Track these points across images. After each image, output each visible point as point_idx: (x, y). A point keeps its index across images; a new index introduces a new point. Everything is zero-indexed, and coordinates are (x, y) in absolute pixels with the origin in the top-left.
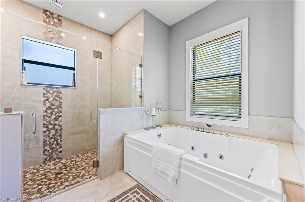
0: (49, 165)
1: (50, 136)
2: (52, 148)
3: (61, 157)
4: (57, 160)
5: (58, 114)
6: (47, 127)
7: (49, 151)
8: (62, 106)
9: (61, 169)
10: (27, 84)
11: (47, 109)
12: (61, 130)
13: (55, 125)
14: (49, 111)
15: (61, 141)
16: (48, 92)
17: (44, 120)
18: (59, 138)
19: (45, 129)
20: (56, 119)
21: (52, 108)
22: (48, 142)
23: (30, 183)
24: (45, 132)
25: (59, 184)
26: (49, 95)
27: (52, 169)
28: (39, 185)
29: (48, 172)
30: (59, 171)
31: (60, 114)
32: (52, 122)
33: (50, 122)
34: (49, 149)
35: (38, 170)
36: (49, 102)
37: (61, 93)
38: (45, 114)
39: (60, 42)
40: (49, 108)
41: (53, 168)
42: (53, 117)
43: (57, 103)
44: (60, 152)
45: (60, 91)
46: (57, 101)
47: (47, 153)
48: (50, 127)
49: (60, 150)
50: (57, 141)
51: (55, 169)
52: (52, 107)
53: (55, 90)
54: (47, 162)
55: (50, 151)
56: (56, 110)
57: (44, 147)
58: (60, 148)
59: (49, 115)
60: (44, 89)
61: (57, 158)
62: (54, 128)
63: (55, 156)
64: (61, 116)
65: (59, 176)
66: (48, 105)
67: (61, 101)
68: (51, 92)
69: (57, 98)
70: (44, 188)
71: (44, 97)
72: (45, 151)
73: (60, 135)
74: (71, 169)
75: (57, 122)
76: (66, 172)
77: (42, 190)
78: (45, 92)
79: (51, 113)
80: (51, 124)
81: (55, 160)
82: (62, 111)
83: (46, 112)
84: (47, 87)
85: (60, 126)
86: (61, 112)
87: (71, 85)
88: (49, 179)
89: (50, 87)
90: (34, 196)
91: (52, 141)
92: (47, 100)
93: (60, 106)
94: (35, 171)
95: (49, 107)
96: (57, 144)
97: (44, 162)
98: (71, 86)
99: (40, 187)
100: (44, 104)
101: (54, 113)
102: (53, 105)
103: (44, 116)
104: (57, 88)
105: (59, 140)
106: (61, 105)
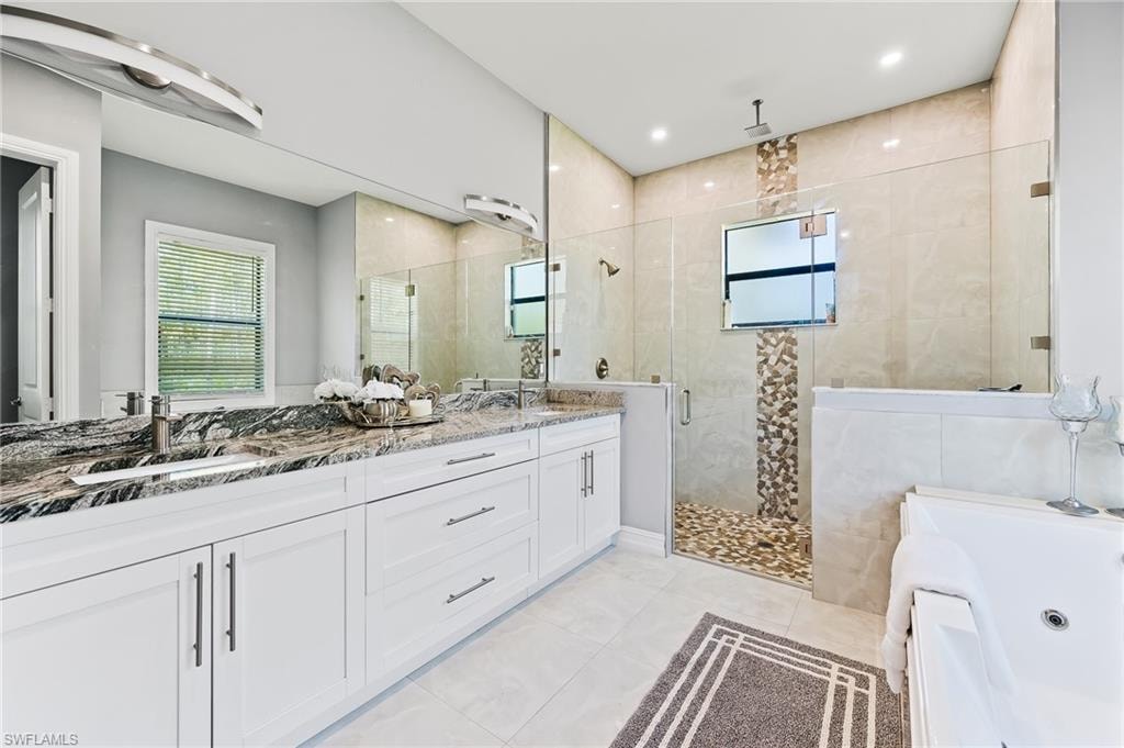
0: (765, 522)
1: (769, 453)
2: (775, 485)
3: (795, 515)
4: (786, 519)
5: (787, 399)
6: (765, 428)
7: (768, 488)
8: (799, 378)
9: (777, 539)
10: (730, 327)
11: (765, 384)
12: (795, 443)
13: (782, 426)
14: (769, 390)
15: (796, 472)
16: (766, 341)
17: (760, 410)
18: (790, 462)
19: (762, 433)
20: (784, 412)
21: (775, 383)
22: (766, 466)
23: (714, 534)
24: (760, 440)
25: (746, 560)
26: (769, 349)
27: (761, 532)
28: (721, 543)
29: (753, 533)
30: (770, 542)
31: (794, 400)
32: (775, 418)
33: (771, 417)
34: (768, 483)
35: (742, 521)
36: (770, 367)
37: (794, 342)
38: (761, 395)
39: (794, 205)
40: (770, 382)
41: (766, 530)
42: (778, 405)
43: (785, 371)
44: (794, 502)
45: (794, 336)
46: (786, 363)
47: (764, 491)
48: (772, 429)
49: (793, 495)
50: (787, 469)
51: (769, 532)
52: (775, 380)
53: (781, 335)
54: (764, 513)
55: (772, 490)
56: (784, 388)
57: (759, 476)
58: (795, 490)
59: (770, 399)
60: (759, 334)
61: (786, 513)
62: (779, 434)
63: (782, 509)
64: (795, 406)
65: (761, 549)
66: (767, 374)
67: (796, 363)
68: (773, 341)
69: (785, 357)
70: (724, 551)
71: (759, 354)
72: (761, 485)
73: (794, 457)
74: (794, 549)
75: (786, 421)
76: (779, 549)
77: (718, 552)
78: (761, 343)
79: (773, 394)
80: (774, 424)
81: (781, 516)
82: (798, 392)
83: (764, 391)
84: (765, 331)
85: (794, 431)
86: (795, 394)
87: (824, 318)
88: (741, 545)
89: (771, 330)
90: (702, 553)
91: (776, 465)
92: (766, 361)
93: (792, 379)
94: (736, 520)
95: (769, 378)
96: (787, 479)
97: (760, 513)
98: (824, 321)
99: (720, 547)
100: (760, 373)
101: (779, 395)
102: (777, 375)
103: (760, 400)
104: (785, 330)
105: (792, 470)
106: (795, 374)
